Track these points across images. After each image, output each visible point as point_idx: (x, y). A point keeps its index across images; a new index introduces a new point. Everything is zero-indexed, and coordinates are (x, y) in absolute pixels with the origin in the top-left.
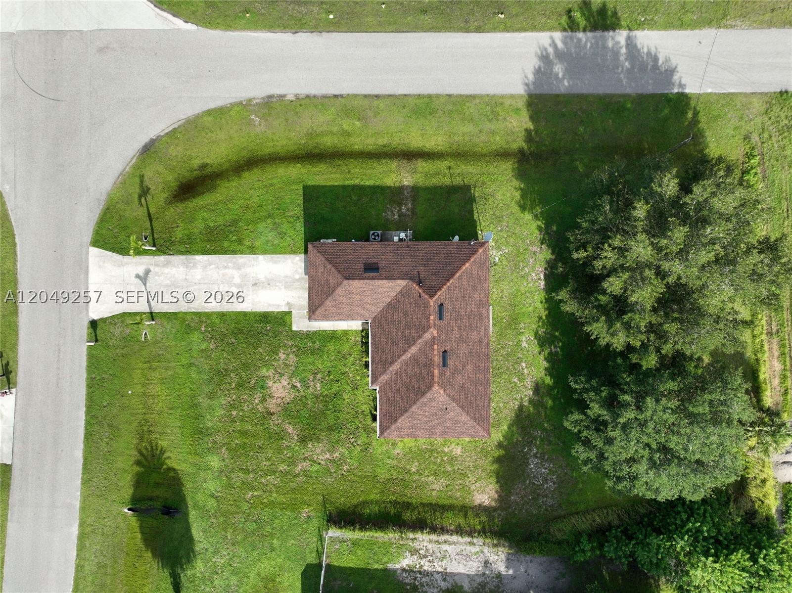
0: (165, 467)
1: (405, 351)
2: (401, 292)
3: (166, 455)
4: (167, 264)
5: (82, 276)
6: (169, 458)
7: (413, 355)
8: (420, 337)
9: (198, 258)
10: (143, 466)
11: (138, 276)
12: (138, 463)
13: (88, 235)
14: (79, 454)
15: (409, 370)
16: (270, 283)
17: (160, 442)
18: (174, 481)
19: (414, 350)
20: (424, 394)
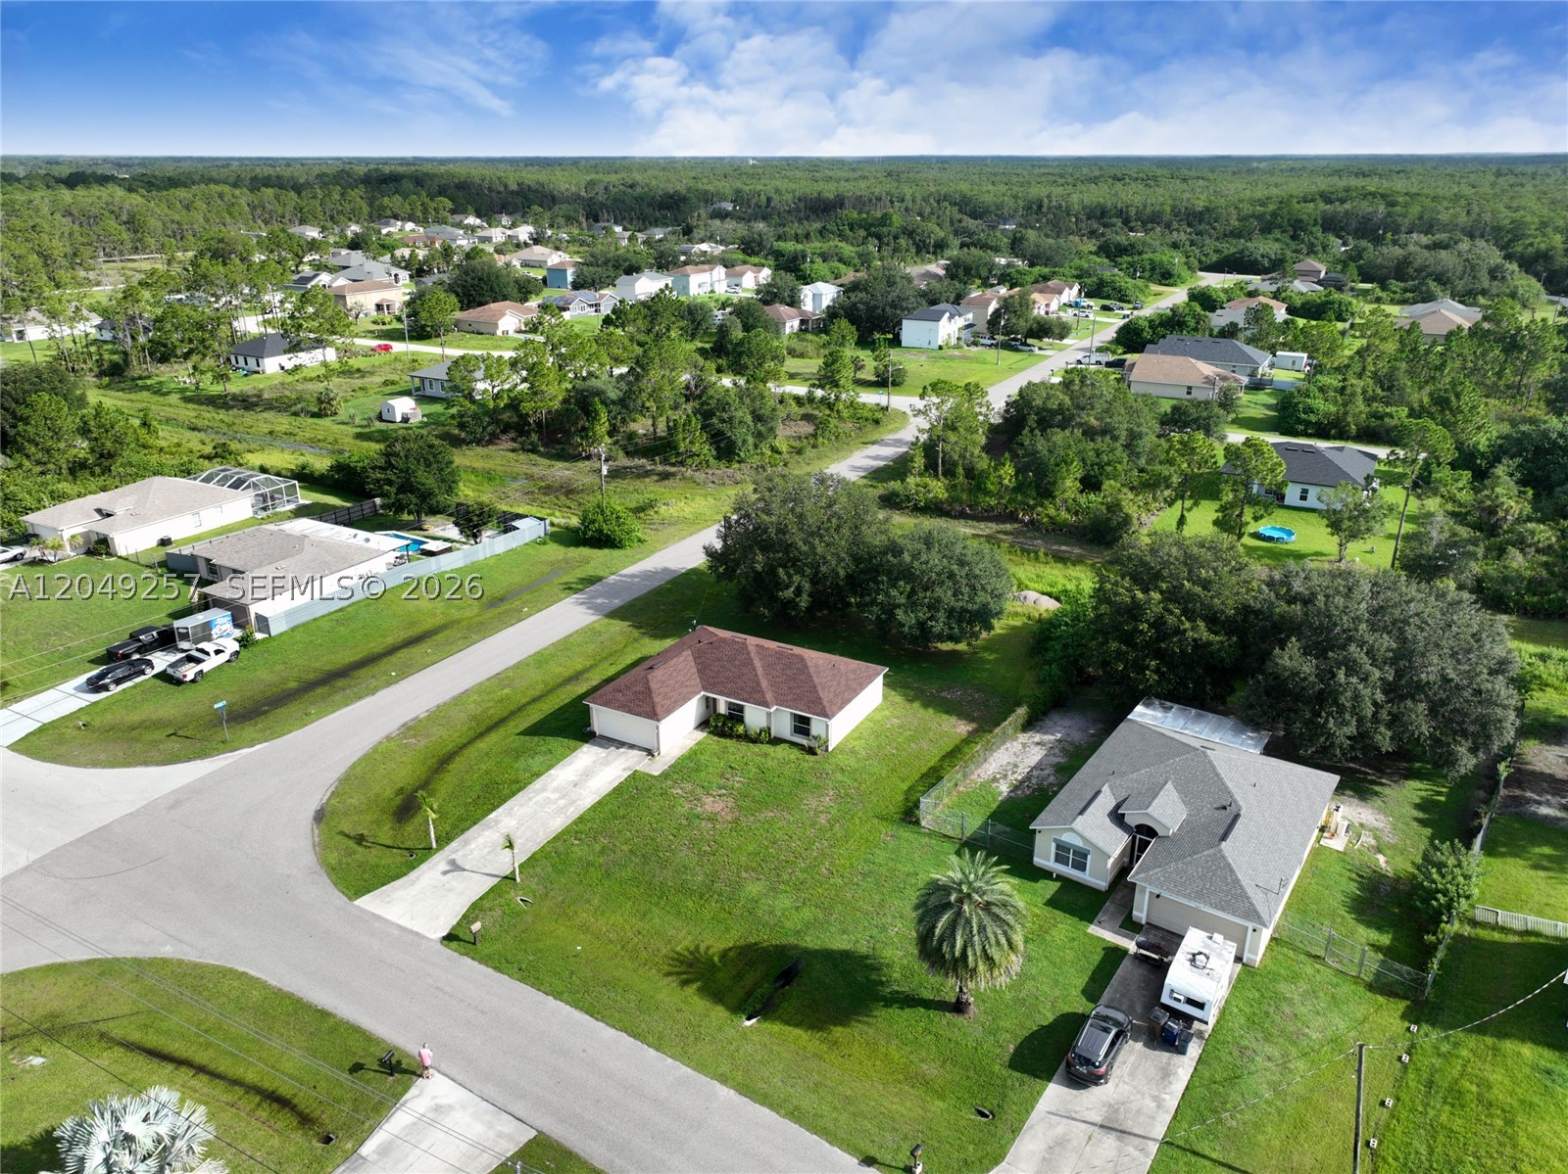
0: (716, 959)
1: (754, 669)
2: (695, 659)
3: (702, 949)
4: (466, 843)
5: (377, 924)
6: (708, 948)
7: (763, 666)
8: (748, 653)
9: (493, 815)
10: (696, 980)
11: (445, 873)
12: (685, 983)
13: (338, 898)
14: (609, 1033)
15: (774, 673)
16: (587, 774)
17: (678, 949)
18: (749, 956)
19: (758, 663)
20: (806, 667)
